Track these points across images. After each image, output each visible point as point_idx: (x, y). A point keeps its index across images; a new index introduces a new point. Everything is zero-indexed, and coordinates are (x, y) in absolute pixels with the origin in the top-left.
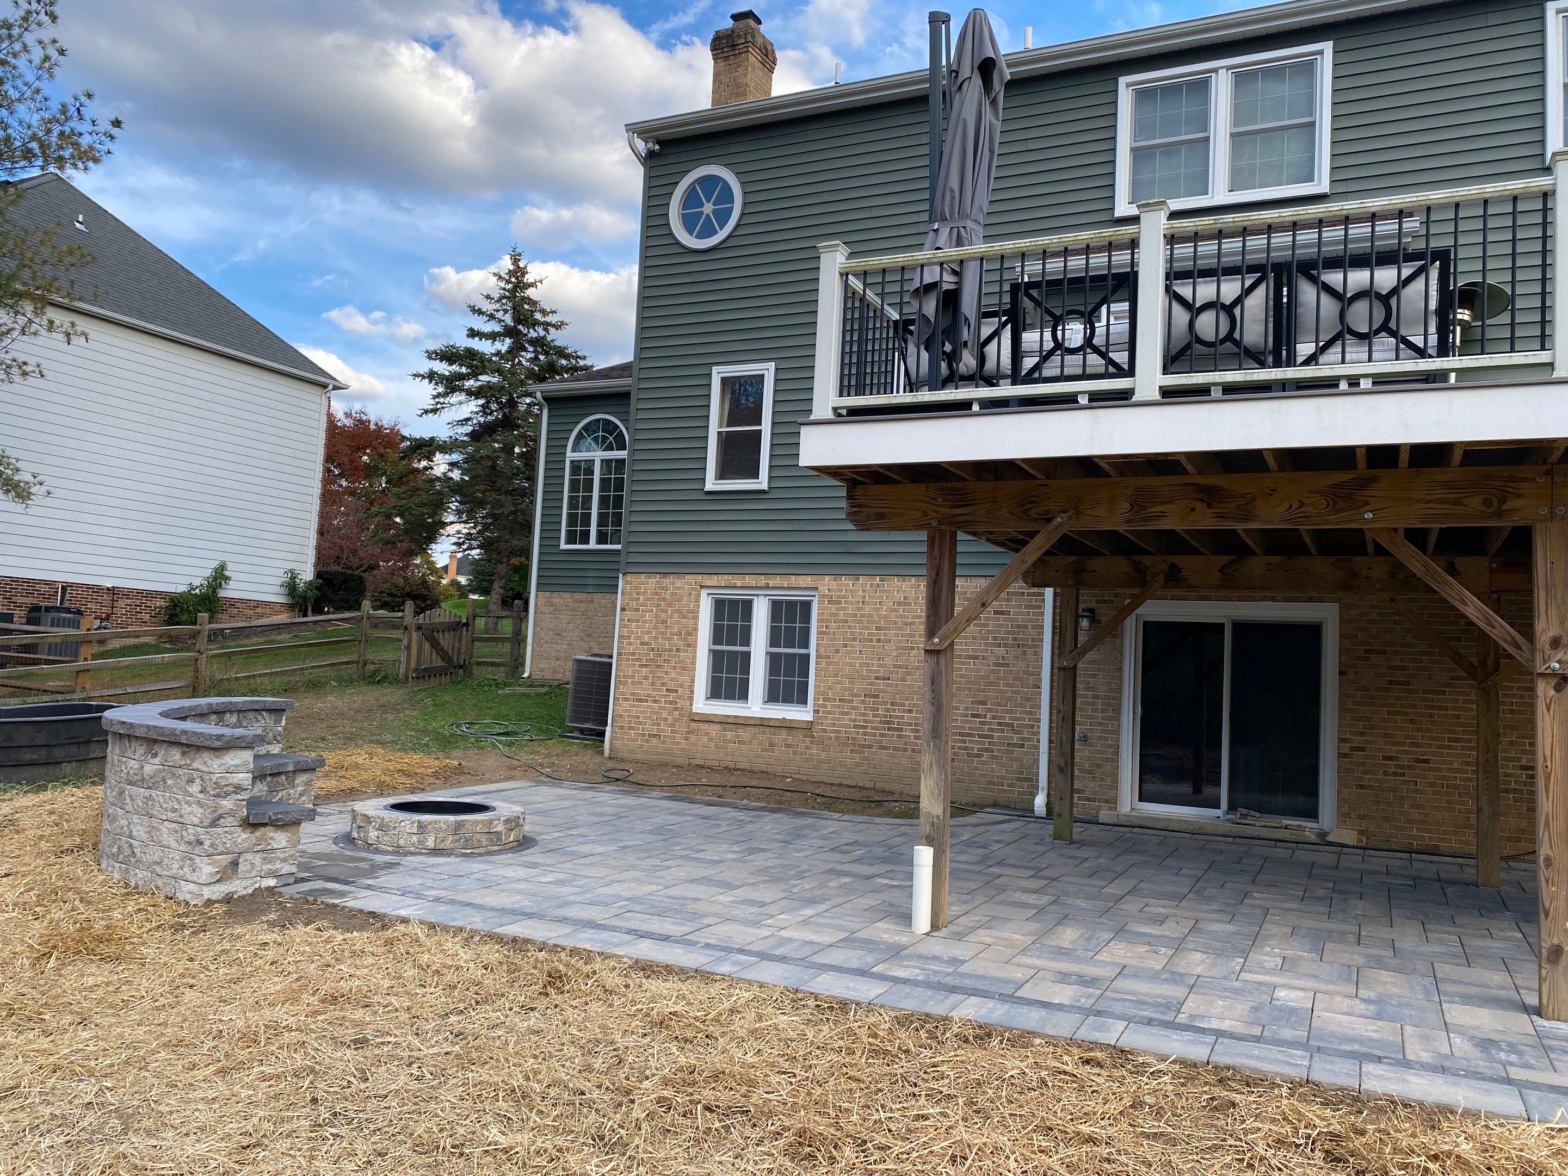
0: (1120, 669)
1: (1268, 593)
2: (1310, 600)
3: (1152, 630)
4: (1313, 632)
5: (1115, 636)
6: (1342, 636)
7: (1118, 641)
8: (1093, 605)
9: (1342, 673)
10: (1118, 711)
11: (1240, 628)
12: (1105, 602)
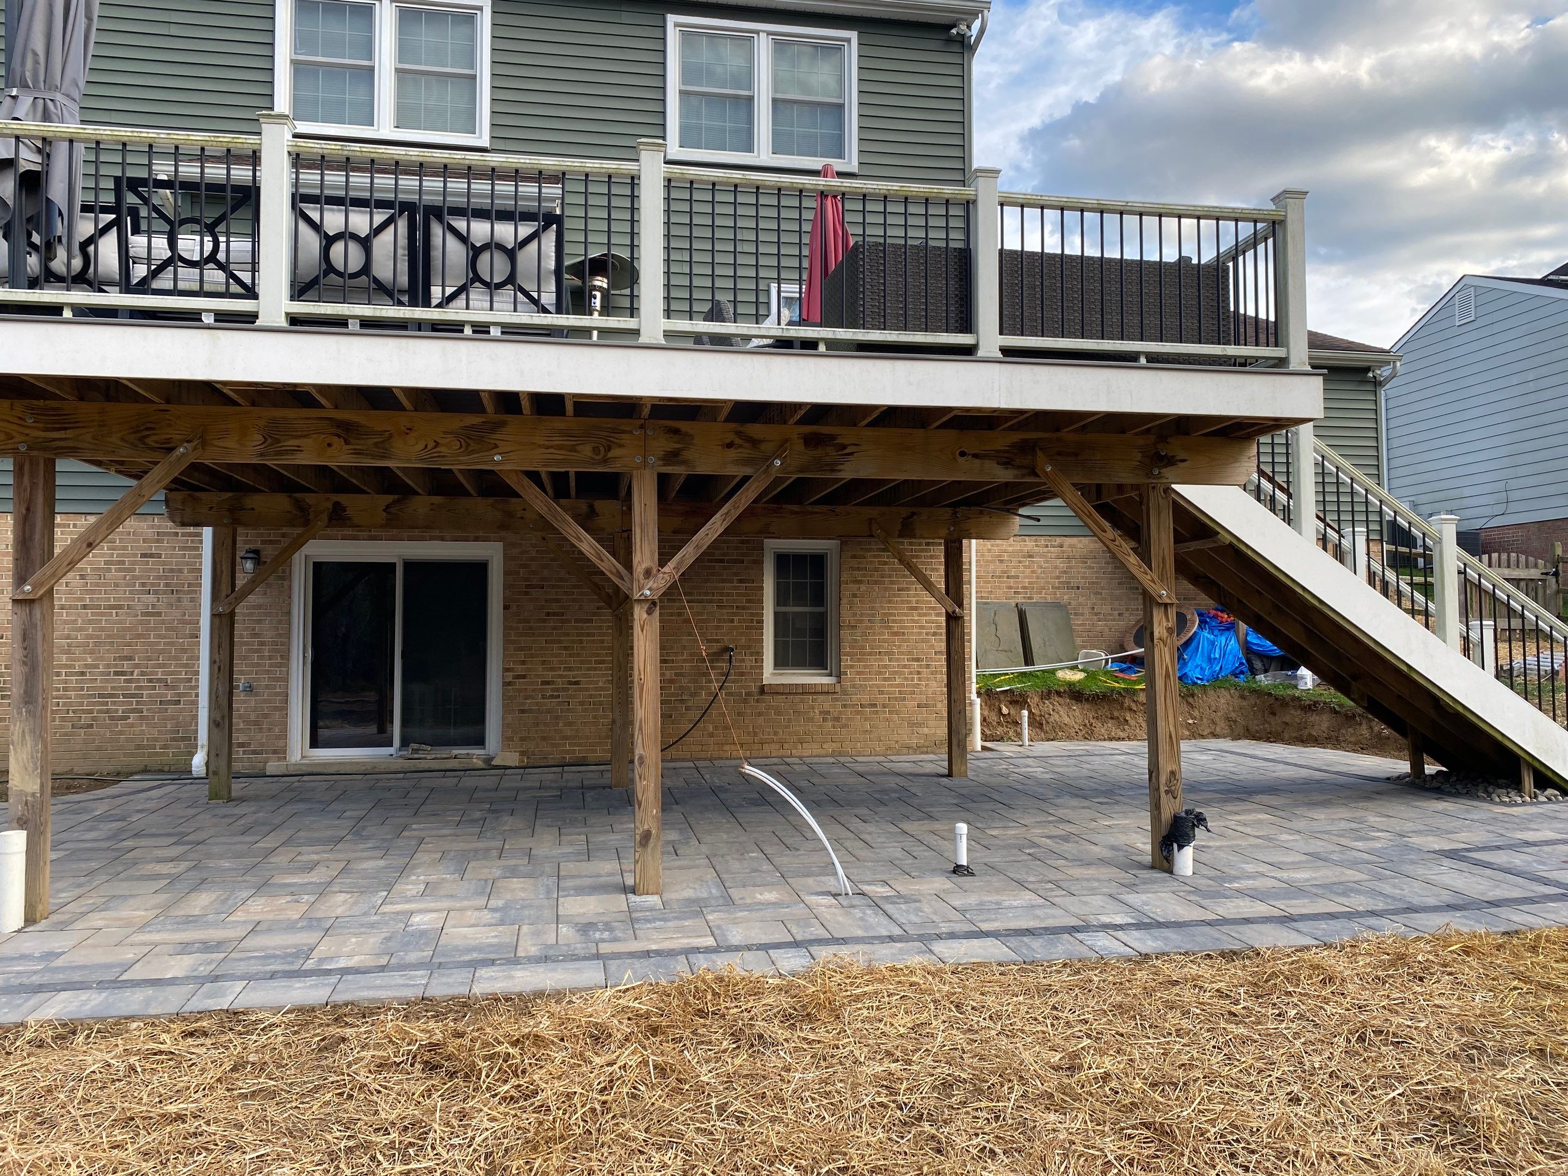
0: (289, 613)
1: (437, 533)
2: (476, 539)
3: (320, 570)
4: (479, 570)
5: (282, 578)
6: (506, 573)
7: (286, 583)
8: (258, 545)
9: (506, 607)
10: (286, 657)
11: (410, 566)
12: (271, 542)
